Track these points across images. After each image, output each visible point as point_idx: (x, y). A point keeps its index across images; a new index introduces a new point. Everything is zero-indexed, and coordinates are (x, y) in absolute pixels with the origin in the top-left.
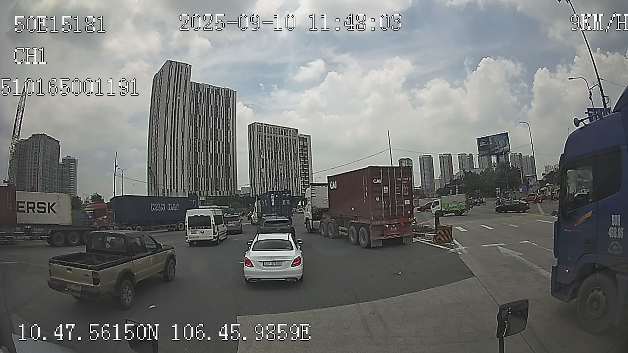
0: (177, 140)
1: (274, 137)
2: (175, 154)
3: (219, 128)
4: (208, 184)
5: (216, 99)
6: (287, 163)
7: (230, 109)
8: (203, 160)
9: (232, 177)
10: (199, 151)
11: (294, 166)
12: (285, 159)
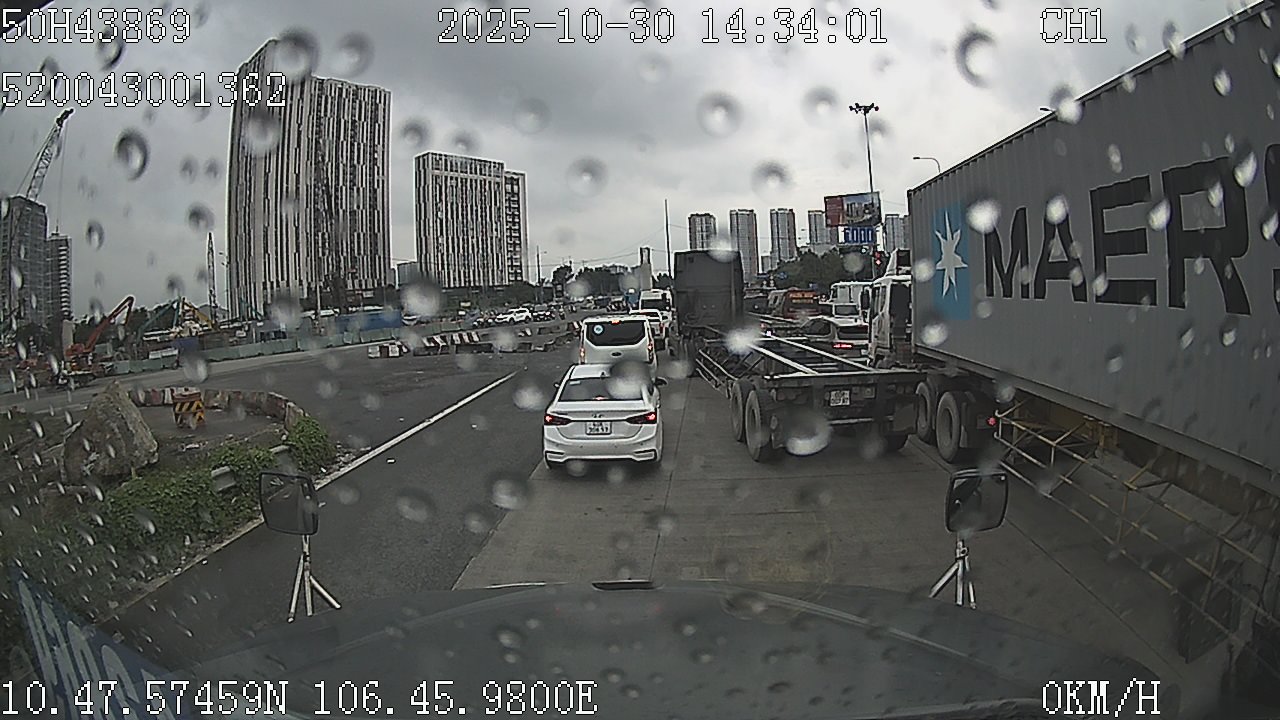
0: (287, 188)
1: (462, 179)
2: (285, 214)
3: (359, 162)
4: (338, 268)
5: (354, 108)
6: (484, 225)
7: (379, 125)
8: (329, 223)
9: (381, 252)
11: (496, 230)
12: (480, 219)
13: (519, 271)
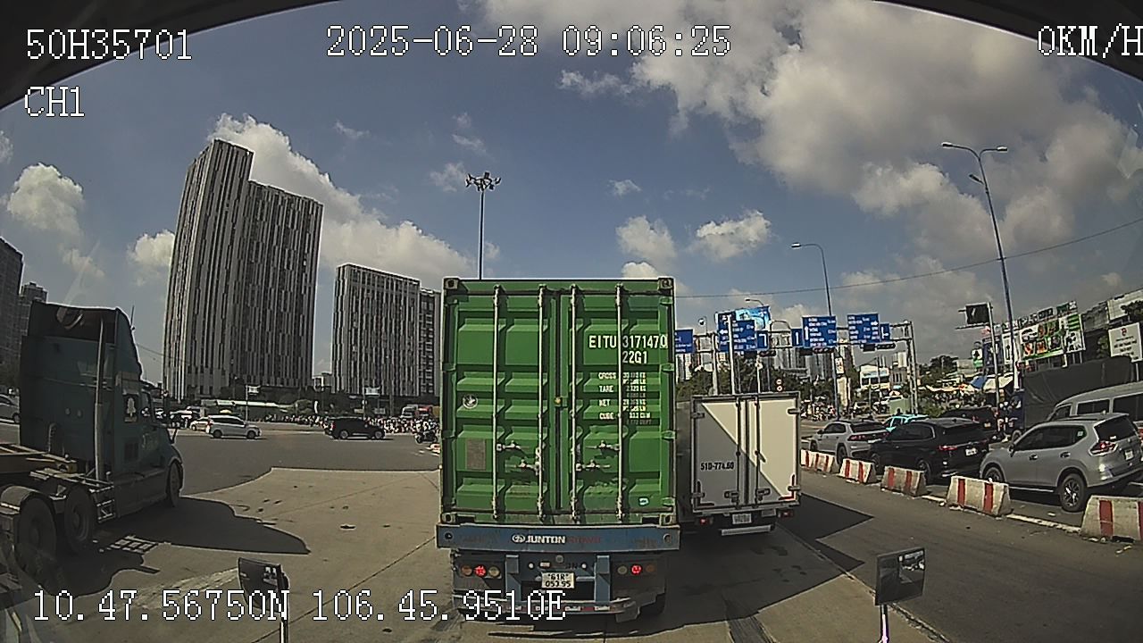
0: (218, 282)
1: (378, 293)
2: (213, 306)
3: (288, 268)
4: (262, 365)
5: (288, 216)
6: (397, 338)
7: (310, 235)
8: (257, 320)
9: (303, 355)
10: (252, 305)
11: (409, 344)
12: (393, 332)
13: (431, 384)
